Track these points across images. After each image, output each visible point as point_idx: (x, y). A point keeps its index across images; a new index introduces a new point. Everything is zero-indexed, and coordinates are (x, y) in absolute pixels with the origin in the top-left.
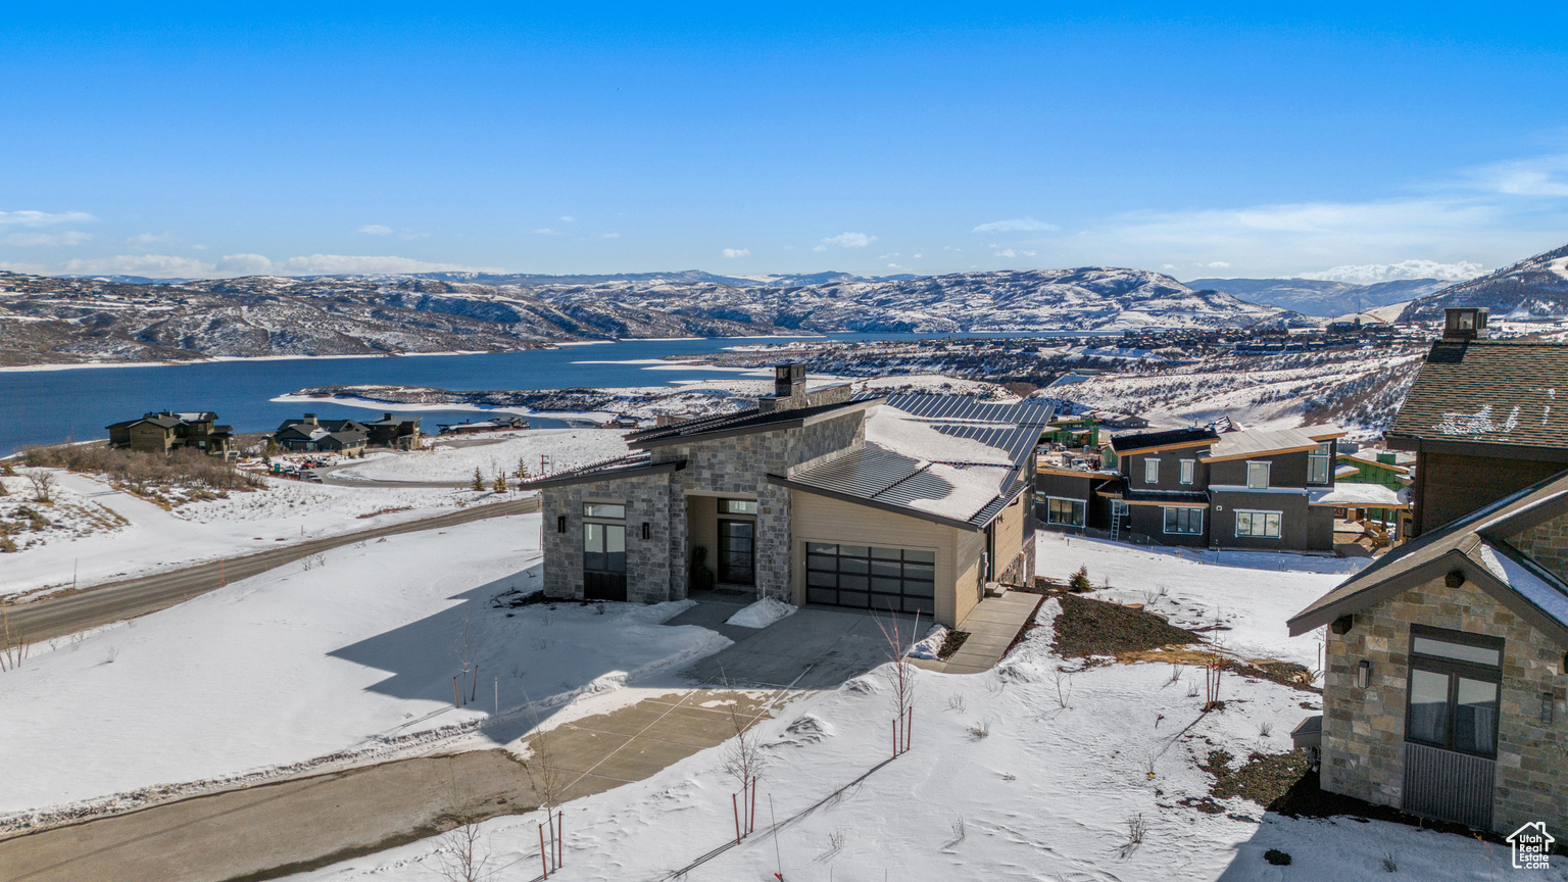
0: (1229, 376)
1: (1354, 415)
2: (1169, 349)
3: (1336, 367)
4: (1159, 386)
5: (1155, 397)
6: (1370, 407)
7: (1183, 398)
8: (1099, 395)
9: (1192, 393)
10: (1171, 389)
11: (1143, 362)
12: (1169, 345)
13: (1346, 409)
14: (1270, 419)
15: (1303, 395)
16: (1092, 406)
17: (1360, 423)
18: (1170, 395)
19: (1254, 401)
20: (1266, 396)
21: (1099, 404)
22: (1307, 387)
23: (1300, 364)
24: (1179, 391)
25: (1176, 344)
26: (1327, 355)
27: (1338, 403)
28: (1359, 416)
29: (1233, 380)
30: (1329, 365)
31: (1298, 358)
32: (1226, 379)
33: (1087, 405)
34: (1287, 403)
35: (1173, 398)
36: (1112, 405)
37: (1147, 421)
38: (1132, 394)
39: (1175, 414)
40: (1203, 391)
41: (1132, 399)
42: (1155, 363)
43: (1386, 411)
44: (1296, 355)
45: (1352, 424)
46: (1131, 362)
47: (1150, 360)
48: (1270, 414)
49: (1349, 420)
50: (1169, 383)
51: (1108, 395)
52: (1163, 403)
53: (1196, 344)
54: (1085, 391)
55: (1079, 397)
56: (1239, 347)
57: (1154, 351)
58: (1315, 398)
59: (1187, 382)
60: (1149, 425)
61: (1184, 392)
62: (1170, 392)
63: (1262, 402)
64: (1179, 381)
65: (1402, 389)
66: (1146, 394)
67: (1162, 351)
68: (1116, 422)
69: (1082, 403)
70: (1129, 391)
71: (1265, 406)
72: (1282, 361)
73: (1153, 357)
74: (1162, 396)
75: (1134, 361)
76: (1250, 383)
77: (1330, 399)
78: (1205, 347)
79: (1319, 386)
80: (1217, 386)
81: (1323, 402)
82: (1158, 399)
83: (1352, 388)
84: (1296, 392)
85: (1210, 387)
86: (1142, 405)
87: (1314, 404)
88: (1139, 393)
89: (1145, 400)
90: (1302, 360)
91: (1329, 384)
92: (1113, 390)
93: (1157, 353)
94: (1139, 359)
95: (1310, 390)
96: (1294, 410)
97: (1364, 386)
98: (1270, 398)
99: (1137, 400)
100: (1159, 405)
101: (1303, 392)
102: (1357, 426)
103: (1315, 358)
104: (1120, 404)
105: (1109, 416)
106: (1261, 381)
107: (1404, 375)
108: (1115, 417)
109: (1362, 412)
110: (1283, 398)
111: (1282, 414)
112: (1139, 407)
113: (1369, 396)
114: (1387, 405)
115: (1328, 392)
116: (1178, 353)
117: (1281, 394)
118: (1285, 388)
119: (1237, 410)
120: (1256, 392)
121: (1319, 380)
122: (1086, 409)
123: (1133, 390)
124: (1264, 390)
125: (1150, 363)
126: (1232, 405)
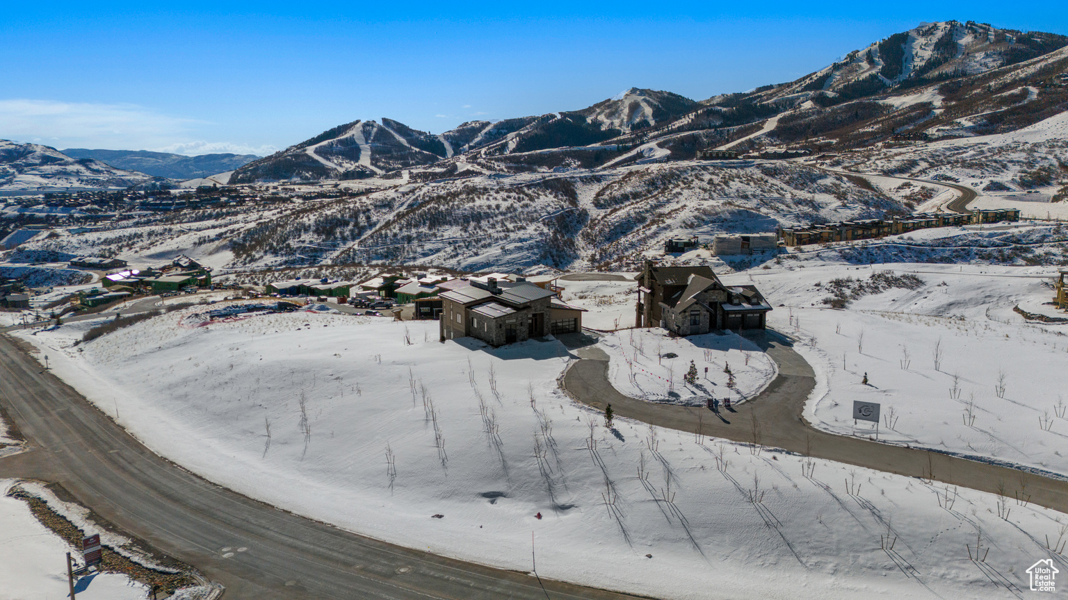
0: (168, 227)
1: (267, 248)
2: (89, 206)
3: (234, 218)
4: (120, 236)
5: (120, 245)
6: (275, 244)
7: (140, 244)
8: (77, 245)
9: (146, 242)
10: (130, 238)
11: (71, 216)
12: (88, 203)
13: (261, 246)
14: (210, 254)
15: (226, 238)
16: (73, 254)
17: (273, 253)
18: (130, 242)
19: (195, 244)
20: (202, 240)
21: (79, 253)
22: (226, 233)
23: (206, 217)
24: (136, 240)
25: (94, 203)
26: (221, 211)
27: (251, 242)
28: (270, 249)
29: (170, 230)
30: (229, 218)
31: (204, 213)
32: (166, 229)
33: (70, 253)
34: (217, 243)
35: (133, 244)
36: (90, 252)
37: (126, 262)
38: (102, 243)
39: (143, 255)
40: (153, 238)
41: (103, 247)
42: (81, 218)
43: (285, 245)
44: (201, 211)
45: (268, 254)
46: (62, 217)
47: (76, 215)
48: (209, 251)
49: (266, 252)
50: (127, 234)
51: (84, 245)
52: (127, 248)
53: (108, 202)
54: (64, 244)
55: (62, 248)
56: (142, 204)
57: (78, 208)
58: (235, 239)
59: (139, 233)
60: (128, 264)
61: (139, 240)
62: (130, 240)
63: (200, 244)
64: (133, 232)
65: (289, 232)
66: (112, 243)
67: (84, 208)
68: (104, 264)
69: (65, 252)
70: (99, 242)
71: (203, 246)
72: (194, 215)
73: (78, 213)
74: (125, 243)
75: (65, 217)
76: (183, 231)
77: (244, 239)
78: (116, 204)
79: (232, 231)
80: (161, 234)
81: (241, 242)
82: (123, 246)
83: (256, 233)
84: (219, 236)
85: (156, 235)
86: (112, 250)
87: (235, 243)
88: (107, 242)
89: (113, 247)
90: (206, 214)
91: (238, 230)
92: (87, 242)
93: (81, 210)
94: (68, 215)
95: (228, 235)
96: (224, 247)
97: (262, 231)
98: (205, 241)
99: (108, 248)
100: (125, 250)
101: (224, 236)
102: (271, 256)
103: (214, 213)
104: (96, 250)
105: (95, 260)
106: (190, 230)
107: (287, 224)
108: (101, 261)
109: (271, 246)
110: (213, 240)
111: (217, 250)
112: (111, 253)
113: (269, 237)
114: (284, 242)
115: (242, 235)
116: (97, 209)
117: (211, 238)
118: (212, 233)
119: (185, 250)
120: (194, 237)
121: (231, 227)
122: (75, 257)
123: (102, 240)
124: (198, 236)
125: (77, 217)
126: (181, 247)
